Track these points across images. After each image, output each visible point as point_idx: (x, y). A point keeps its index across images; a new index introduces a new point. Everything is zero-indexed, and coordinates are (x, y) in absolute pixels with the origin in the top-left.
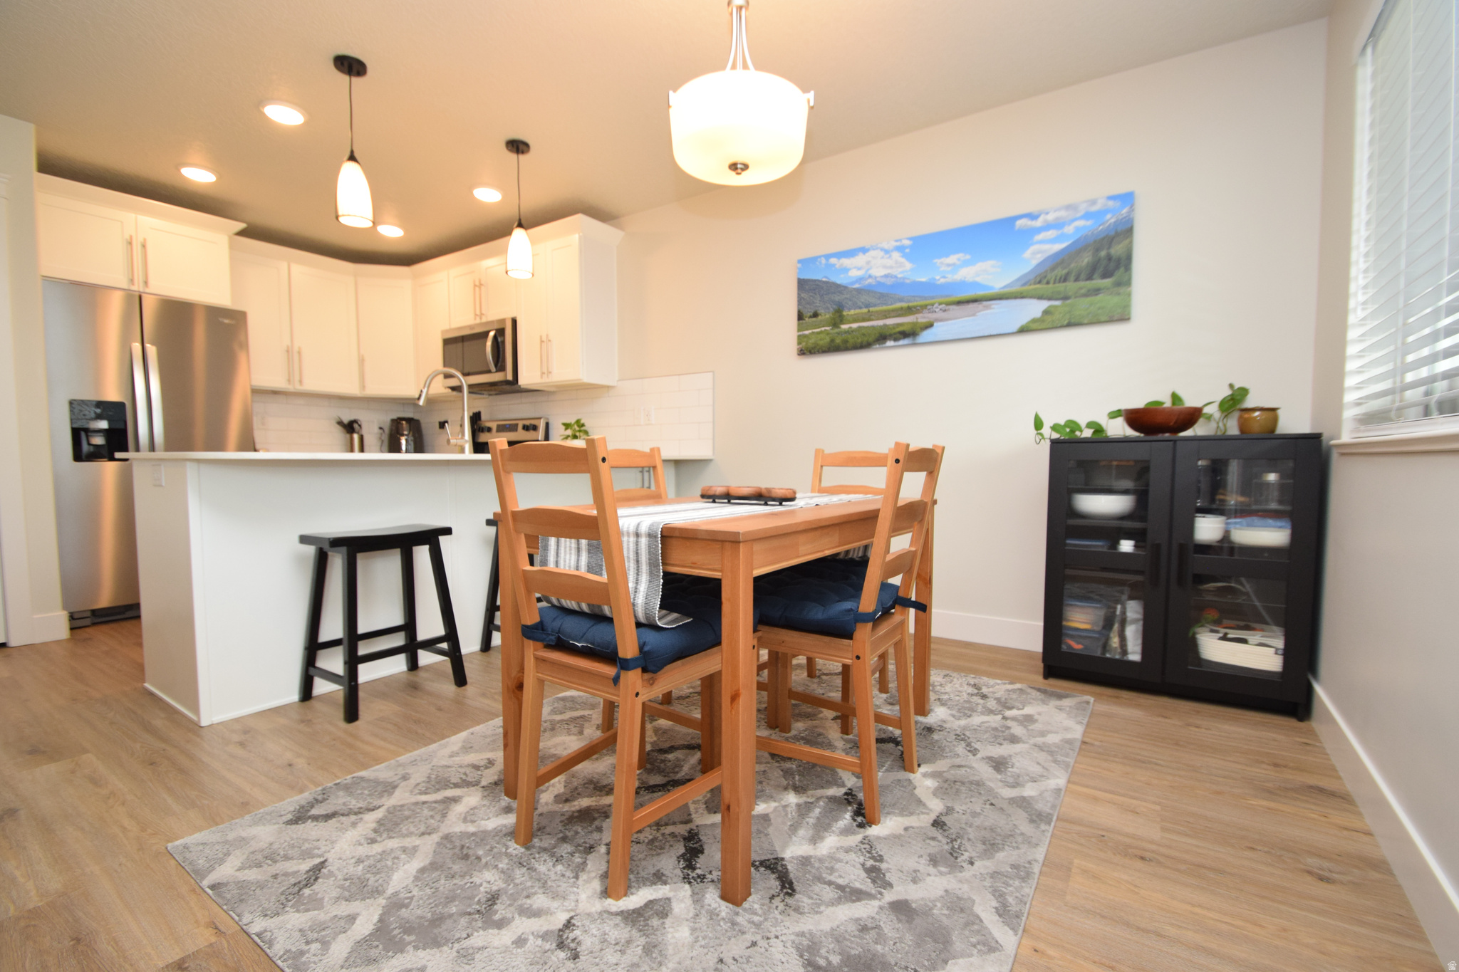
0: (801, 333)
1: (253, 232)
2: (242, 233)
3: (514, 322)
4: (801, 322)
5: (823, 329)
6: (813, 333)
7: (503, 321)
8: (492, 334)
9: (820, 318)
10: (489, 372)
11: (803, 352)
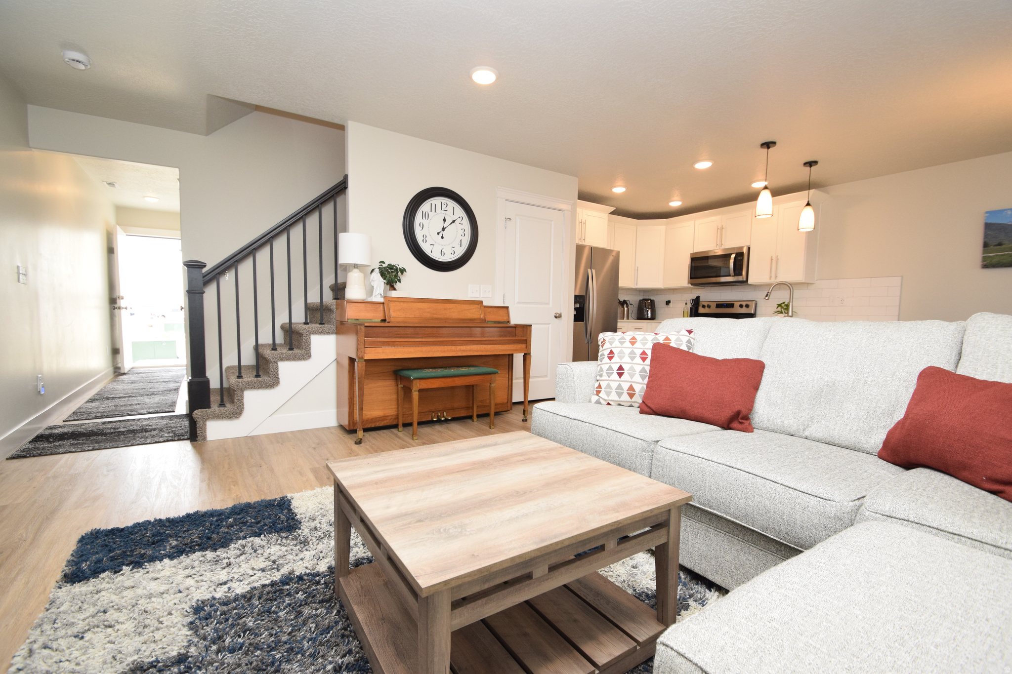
0: (985, 255)
1: (618, 212)
2: (612, 213)
3: (749, 249)
4: (986, 248)
5: (1007, 253)
6: (997, 255)
7: (742, 248)
8: (733, 256)
9: (1003, 246)
10: (730, 276)
11: (985, 266)
